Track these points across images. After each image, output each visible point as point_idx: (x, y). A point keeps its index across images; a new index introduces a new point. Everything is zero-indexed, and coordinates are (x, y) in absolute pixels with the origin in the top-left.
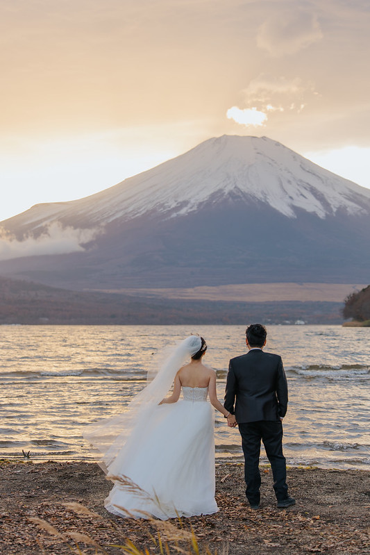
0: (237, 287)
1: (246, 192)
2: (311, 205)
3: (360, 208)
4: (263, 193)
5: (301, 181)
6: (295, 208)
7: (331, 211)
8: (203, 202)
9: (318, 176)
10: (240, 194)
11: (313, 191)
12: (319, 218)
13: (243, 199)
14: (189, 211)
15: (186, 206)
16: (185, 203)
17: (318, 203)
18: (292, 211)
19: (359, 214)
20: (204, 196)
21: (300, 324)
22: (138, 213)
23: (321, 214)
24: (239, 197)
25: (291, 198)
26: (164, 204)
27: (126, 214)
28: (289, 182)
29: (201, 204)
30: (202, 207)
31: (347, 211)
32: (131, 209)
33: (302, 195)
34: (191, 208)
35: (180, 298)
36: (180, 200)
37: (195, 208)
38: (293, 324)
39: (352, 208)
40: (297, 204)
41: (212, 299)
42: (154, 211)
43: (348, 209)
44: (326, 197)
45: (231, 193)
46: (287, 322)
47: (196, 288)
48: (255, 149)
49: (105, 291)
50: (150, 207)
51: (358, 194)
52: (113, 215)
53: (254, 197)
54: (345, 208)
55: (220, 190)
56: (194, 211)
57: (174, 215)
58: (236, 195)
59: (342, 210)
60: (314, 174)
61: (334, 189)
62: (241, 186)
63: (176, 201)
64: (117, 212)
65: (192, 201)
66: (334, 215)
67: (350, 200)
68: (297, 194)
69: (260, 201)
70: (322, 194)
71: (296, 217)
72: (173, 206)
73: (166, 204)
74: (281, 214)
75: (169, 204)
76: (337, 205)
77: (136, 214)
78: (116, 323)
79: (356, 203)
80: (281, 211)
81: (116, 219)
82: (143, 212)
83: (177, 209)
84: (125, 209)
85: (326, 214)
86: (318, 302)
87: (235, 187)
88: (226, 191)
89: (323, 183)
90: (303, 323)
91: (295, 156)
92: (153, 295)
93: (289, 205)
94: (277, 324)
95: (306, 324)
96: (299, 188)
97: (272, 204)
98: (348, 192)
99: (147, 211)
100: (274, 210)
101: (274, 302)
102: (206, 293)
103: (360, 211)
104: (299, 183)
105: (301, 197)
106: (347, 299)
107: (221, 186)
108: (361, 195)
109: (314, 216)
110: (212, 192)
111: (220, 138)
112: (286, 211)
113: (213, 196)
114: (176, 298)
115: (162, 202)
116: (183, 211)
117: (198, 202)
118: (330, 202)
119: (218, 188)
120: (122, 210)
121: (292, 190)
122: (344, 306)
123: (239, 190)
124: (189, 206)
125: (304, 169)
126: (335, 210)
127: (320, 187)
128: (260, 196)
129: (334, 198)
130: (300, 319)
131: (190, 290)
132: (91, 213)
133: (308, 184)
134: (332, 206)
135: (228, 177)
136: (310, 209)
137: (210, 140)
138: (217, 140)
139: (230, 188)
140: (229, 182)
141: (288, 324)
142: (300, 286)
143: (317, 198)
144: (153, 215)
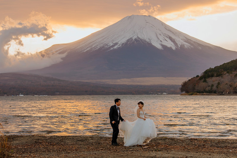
0: (138, 79)
1: (142, 38)
2: (169, 44)
3: (190, 45)
4: (149, 39)
5: (165, 34)
6: (162, 45)
7: (178, 46)
8: (124, 43)
9: (172, 32)
10: (139, 40)
11: (170, 38)
12: (172, 49)
13: (141, 42)
14: (118, 47)
15: (117, 45)
16: (116, 44)
17: (172, 43)
18: (161, 47)
19: (190, 48)
20: (124, 41)
22: (97, 48)
23: (174, 48)
24: (139, 41)
25: (161, 41)
26: (107, 44)
27: (92, 48)
28: (160, 34)
29: (123, 44)
30: (123, 45)
31: (184, 47)
32: (93, 46)
34: (119, 46)
35: (115, 83)
36: (114, 42)
37: (121, 46)
38: (162, 94)
39: (187, 45)
40: (164, 44)
41: (128, 84)
42: (103, 47)
43: (185, 46)
44: (176, 41)
45: (135, 39)
46: (159, 93)
47: (121, 79)
48: (146, 21)
49: (83, 81)
50: (102, 45)
51: (189, 39)
52: (86, 49)
53: (145, 41)
54: (184, 45)
55: (131, 38)
56: (120, 47)
57: (112, 49)
58: (138, 40)
59: (182, 46)
60: (171, 31)
61: (179, 37)
62: (140, 37)
63: (112, 43)
64: (88, 48)
65: (119, 43)
66: (179, 48)
67: (186, 42)
68: (163, 40)
69: (148, 43)
70: (174, 40)
71: (163, 49)
72: (112, 44)
74: (157, 48)
75: (110, 44)
76: (181, 44)
77: (96, 48)
78: (87, 94)
79: (188, 43)
80: (157, 47)
81: (88, 51)
82: (99, 48)
83: (113, 46)
84: (91, 46)
85: (176, 48)
86: (173, 85)
87: (138, 37)
88: (134, 39)
89: (174, 34)
90: (166, 94)
91: (163, 24)
92: (103, 82)
93: (160, 44)
94: (155, 94)
95: (167, 94)
96: (164, 37)
97: (153, 44)
98: (185, 39)
99: (100, 47)
100: (154, 46)
101: (154, 85)
102: (125, 81)
103: (190, 46)
104: (164, 35)
105: (165, 41)
106: (182, 84)
107: (131, 36)
108: (190, 40)
109: (170, 49)
110: (128, 39)
111: (131, 16)
112: (159, 47)
113: (128, 41)
114: (113, 84)
116: (116, 47)
117: (122, 43)
118: (177, 43)
119: (130, 37)
120: (90, 47)
121: (161, 38)
122: (181, 87)
123: (139, 38)
124: (118, 45)
125: (166, 29)
126: (179, 46)
127: (173, 37)
128: (147, 40)
129: (179, 41)
130: (164, 92)
131: (118, 80)
132: (77, 48)
133: (168, 35)
134: (178, 45)
135: (134, 32)
136: (169, 46)
137: (127, 17)
138: (130, 17)
139: (135, 37)
140: (135, 35)
141: (159, 94)
142: (165, 78)
143: (172, 41)
144: (103, 49)
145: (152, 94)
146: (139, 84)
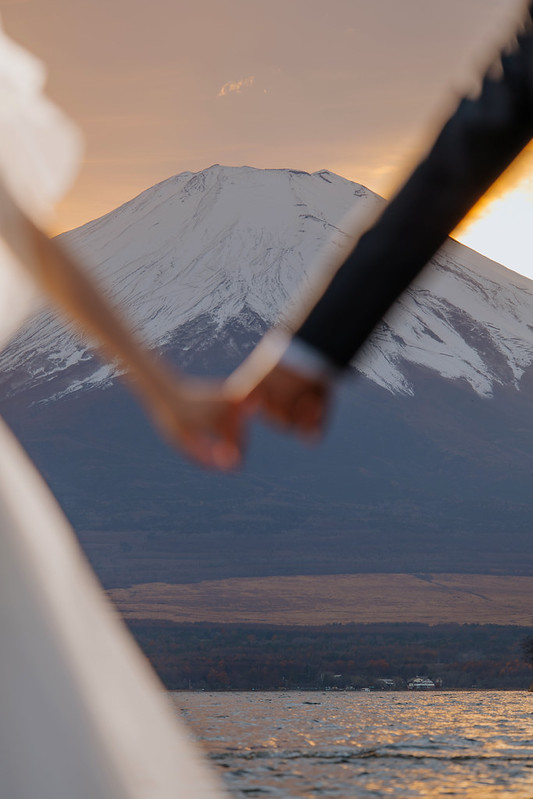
0: (249, 586)
2: (452, 359)
6: (407, 367)
7: (508, 375)
11: (461, 321)
12: (475, 394)
14: (116, 375)
17: (472, 355)
18: (401, 376)
20: (157, 332)
21: (423, 689)
23: (482, 385)
25: (399, 339)
26: (46, 355)
33: (428, 331)
38: (402, 687)
41: (180, 620)
42: (19, 373)
45: (232, 326)
46: (386, 681)
47: (136, 588)
48: (301, 205)
55: (204, 318)
57: (76, 385)
58: (247, 332)
60: (461, 275)
61: (516, 317)
62: (259, 307)
63: (79, 348)
66: (517, 387)
68: (414, 329)
70: (485, 331)
71: (411, 392)
72: (75, 358)
73: (54, 356)
75: (62, 355)
76: (526, 360)
83: (82, 369)
85: (495, 385)
86: (474, 626)
87: (246, 310)
88: (220, 321)
89: (487, 297)
90: (430, 683)
93: (392, 360)
94: (358, 688)
95: (437, 688)
96: (418, 312)
101: (352, 625)
102: (162, 602)
104: (420, 299)
105: (428, 336)
107: (204, 306)
109: (460, 389)
110: (180, 321)
111: (202, 174)
112: (385, 375)
113: (182, 333)
115: (40, 350)
116: (101, 375)
119: (197, 311)
123: (255, 318)
126: (518, 373)
127: (479, 312)
129: (516, 340)
130: (421, 675)
133: (444, 301)
134: (511, 364)
135: (226, 282)
136: (450, 369)
137: (176, 179)
138: (196, 180)
139: (230, 310)
140: (226, 294)
141: (388, 688)
142: (425, 583)
143: (468, 341)
144: (14, 386)
145: (341, 686)
146: (253, 618)
